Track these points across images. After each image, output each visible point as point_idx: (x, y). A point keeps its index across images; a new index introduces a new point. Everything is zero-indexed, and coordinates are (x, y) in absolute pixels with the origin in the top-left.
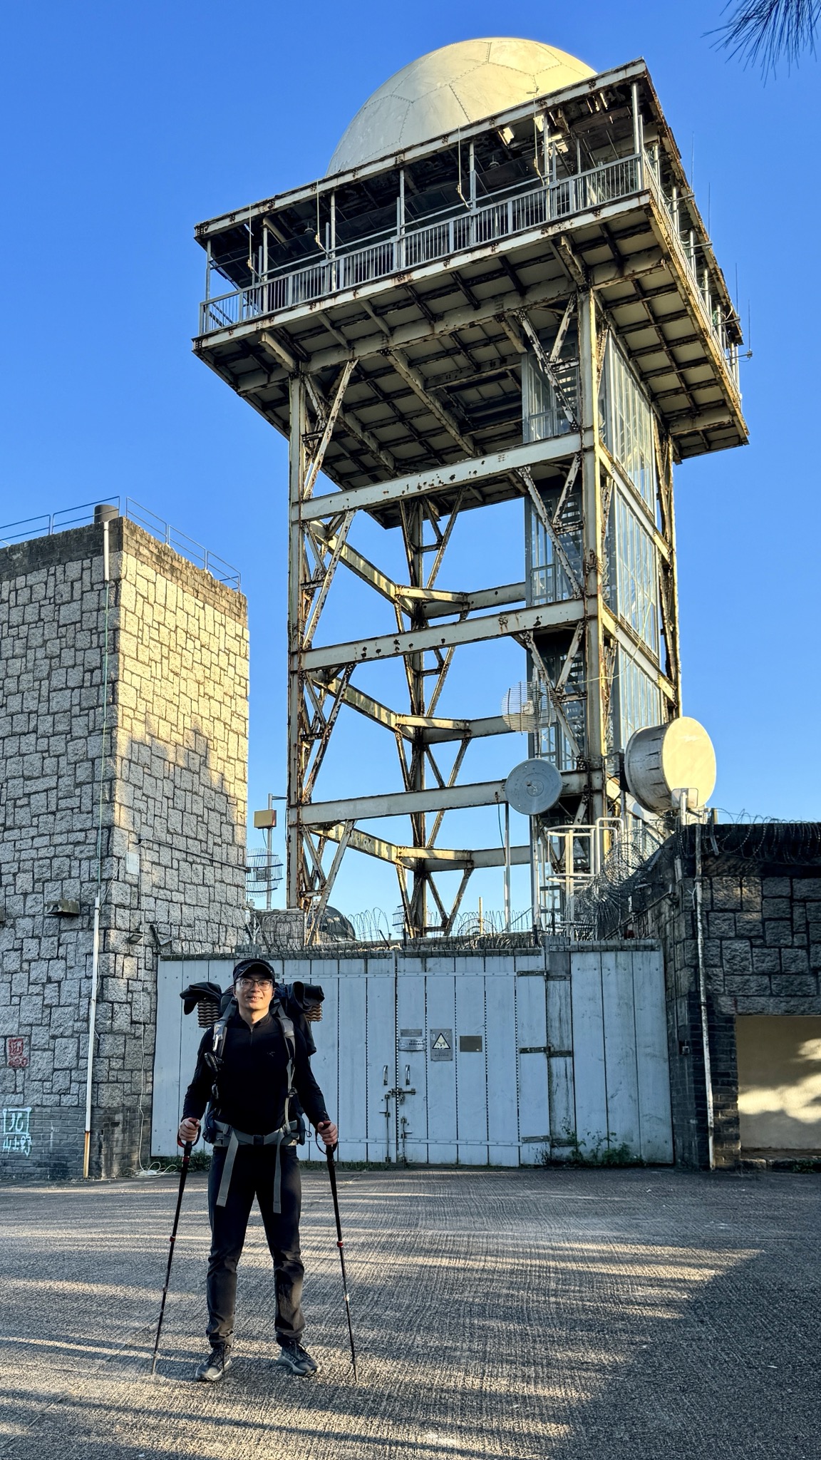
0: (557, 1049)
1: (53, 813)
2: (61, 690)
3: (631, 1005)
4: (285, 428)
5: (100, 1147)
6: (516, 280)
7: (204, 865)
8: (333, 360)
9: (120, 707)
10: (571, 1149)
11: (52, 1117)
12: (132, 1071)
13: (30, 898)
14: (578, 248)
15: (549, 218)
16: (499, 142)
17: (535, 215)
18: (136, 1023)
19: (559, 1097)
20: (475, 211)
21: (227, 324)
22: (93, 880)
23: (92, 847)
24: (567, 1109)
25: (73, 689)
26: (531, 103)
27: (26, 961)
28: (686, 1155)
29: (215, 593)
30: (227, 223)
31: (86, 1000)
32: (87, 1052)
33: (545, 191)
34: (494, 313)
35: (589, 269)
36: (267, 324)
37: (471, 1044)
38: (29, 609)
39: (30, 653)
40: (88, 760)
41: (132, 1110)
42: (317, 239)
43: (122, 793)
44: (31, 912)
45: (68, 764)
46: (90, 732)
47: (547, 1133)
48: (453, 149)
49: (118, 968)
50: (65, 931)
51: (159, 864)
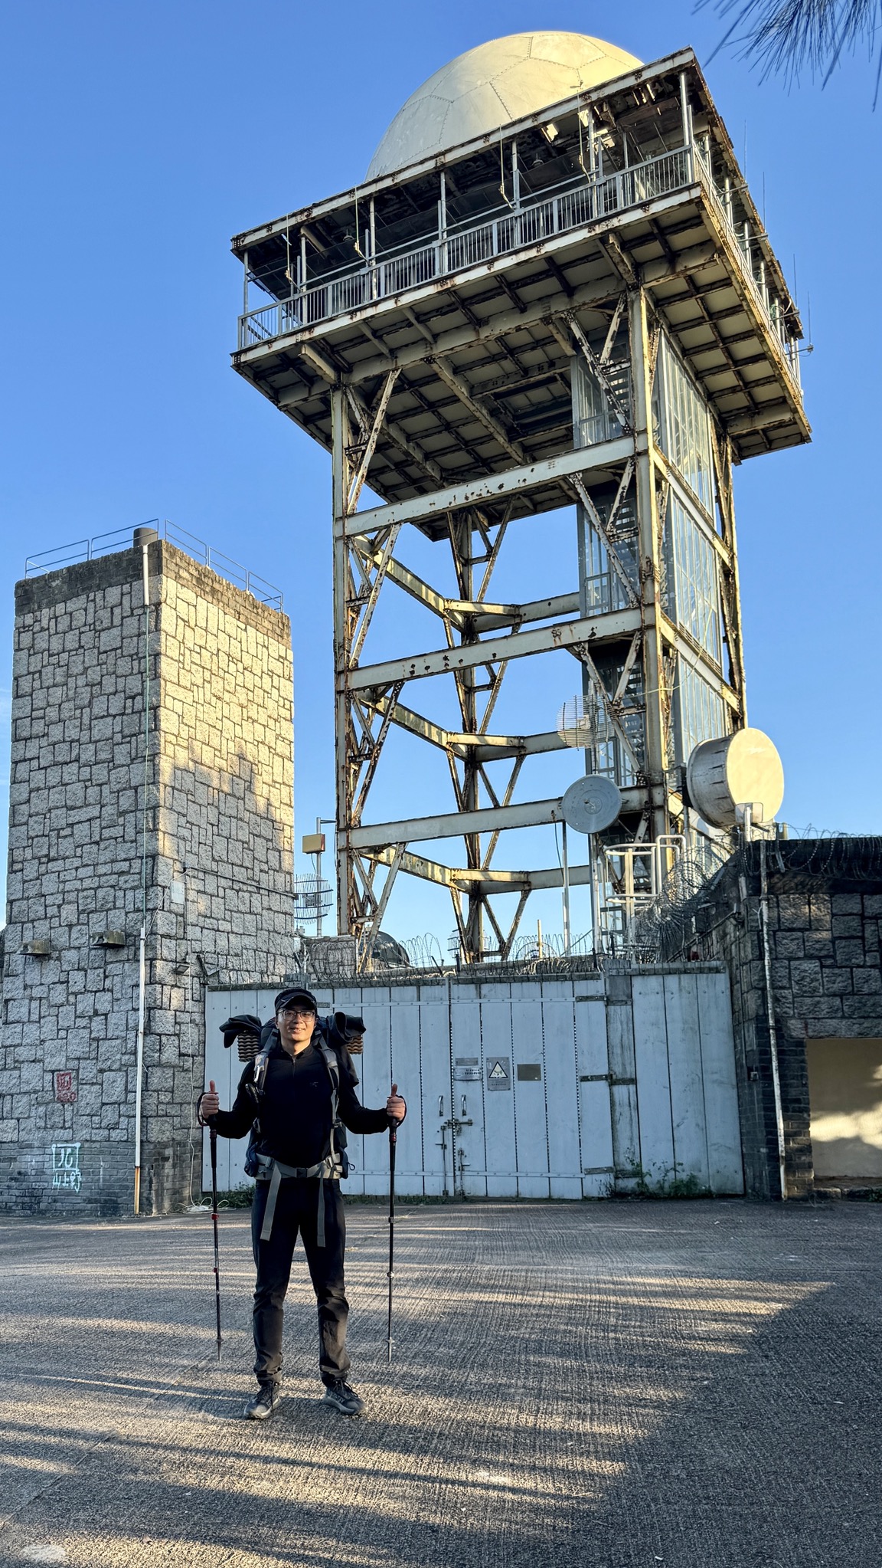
0: (620, 1077)
1: (97, 843)
2: (102, 717)
3: (696, 1029)
4: (327, 441)
5: (151, 1182)
6: (563, 280)
7: (250, 892)
8: (375, 370)
9: (162, 734)
10: (636, 1180)
11: (101, 1152)
12: (181, 1104)
13: (75, 929)
14: (627, 245)
15: (596, 216)
16: (543, 139)
17: (581, 214)
18: (184, 1055)
19: (623, 1127)
20: (519, 211)
21: (266, 337)
22: (138, 910)
23: (137, 877)
24: (631, 1139)
25: (115, 716)
26: (575, 98)
27: (73, 993)
28: (757, 1185)
29: (257, 614)
30: (263, 233)
31: (134, 1033)
32: (135, 1085)
33: (591, 188)
34: (541, 315)
35: (638, 267)
36: (306, 336)
37: (529, 1072)
38: (69, 636)
39: (71, 682)
40: (130, 788)
41: (182, 1144)
42: (357, 246)
43: (166, 820)
44: (76, 943)
45: (111, 792)
46: (132, 760)
47: (611, 1164)
48: (495, 148)
49: (165, 1000)
50: (112, 962)
51: (204, 893)
